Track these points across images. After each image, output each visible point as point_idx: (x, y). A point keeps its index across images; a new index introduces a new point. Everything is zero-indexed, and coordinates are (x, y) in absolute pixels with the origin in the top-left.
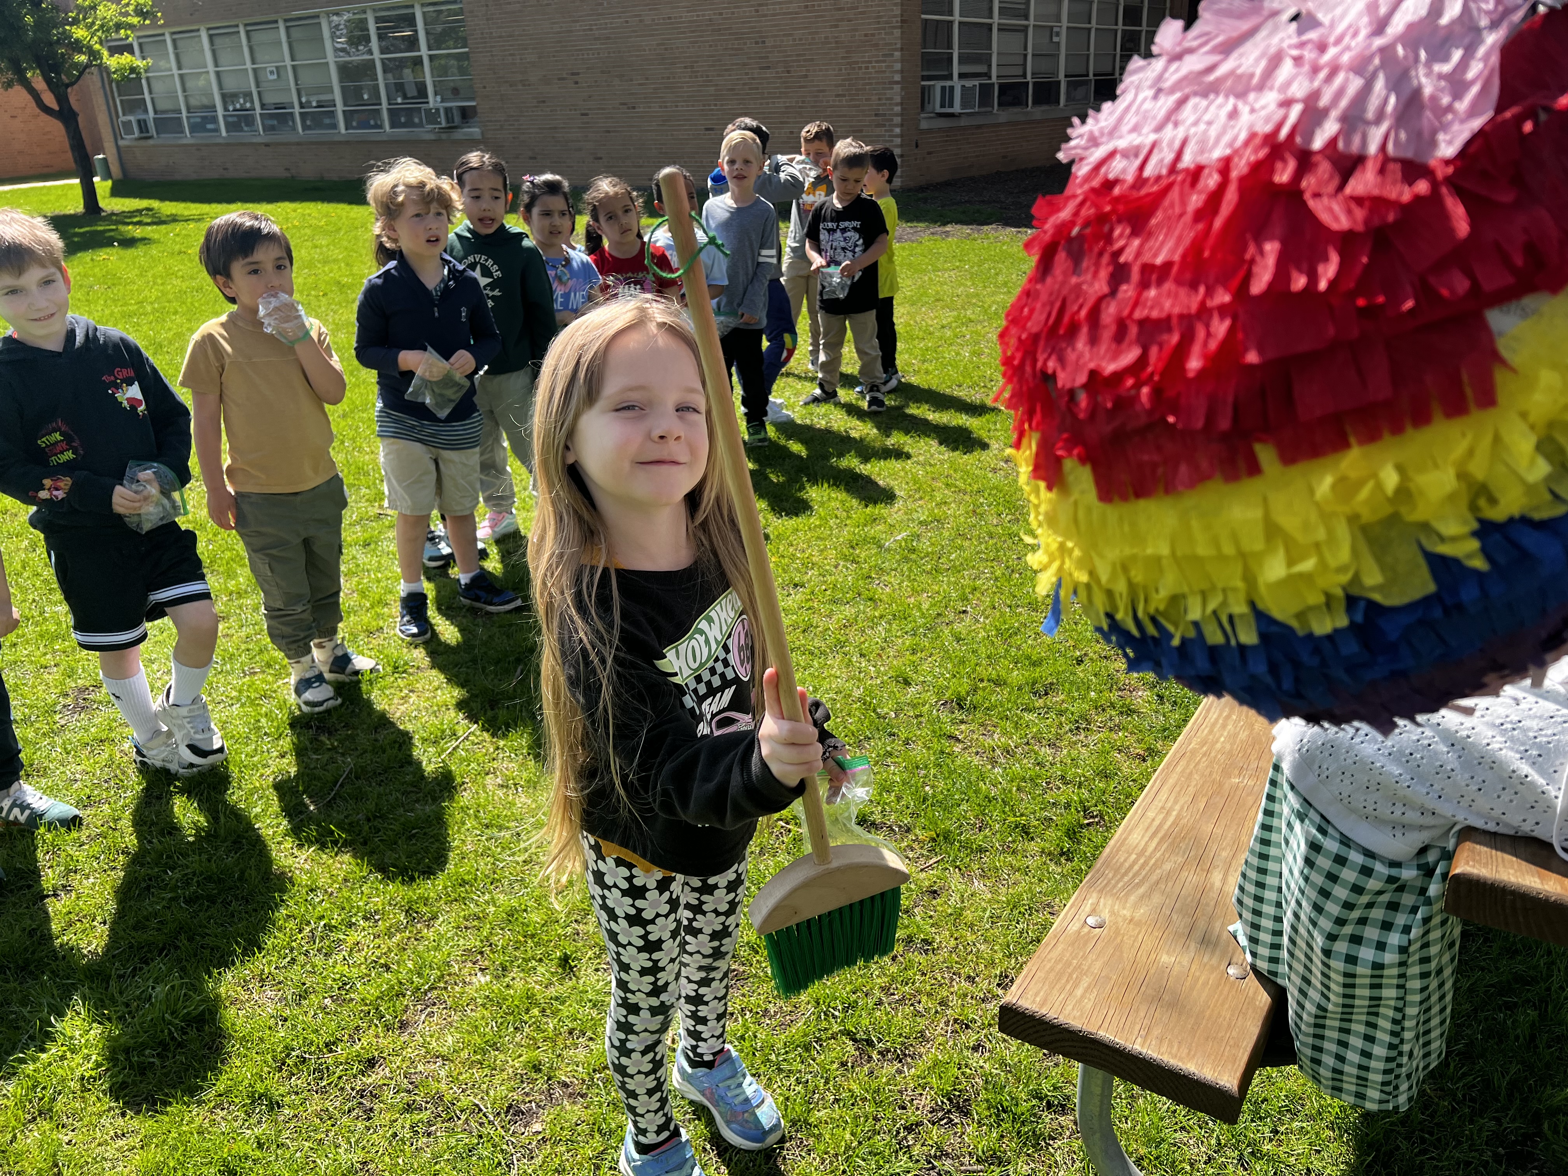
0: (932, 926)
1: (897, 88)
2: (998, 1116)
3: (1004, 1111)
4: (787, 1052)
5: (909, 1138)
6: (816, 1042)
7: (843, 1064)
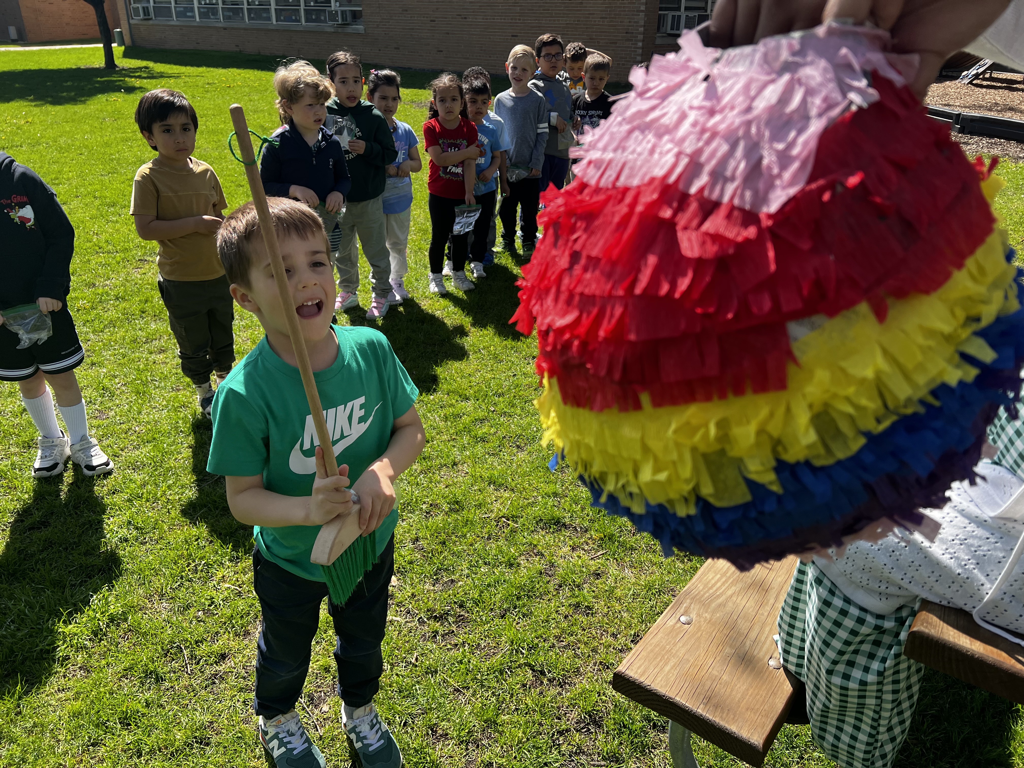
0: (594, 597)
1: (642, 15)
2: (620, 730)
3: (625, 727)
4: (488, 674)
5: (561, 739)
6: (508, 669)
7: (524, 685)
